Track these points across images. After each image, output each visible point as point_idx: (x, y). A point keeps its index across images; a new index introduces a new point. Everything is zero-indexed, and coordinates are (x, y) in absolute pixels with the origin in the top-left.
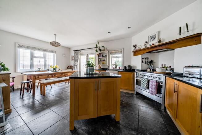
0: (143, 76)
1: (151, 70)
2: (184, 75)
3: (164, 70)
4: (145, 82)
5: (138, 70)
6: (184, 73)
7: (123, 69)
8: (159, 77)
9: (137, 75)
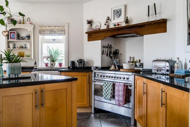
0: (105, 77)
1: (116, 66)
2: (153, 71)
3: (133, 67)
4: (109, 87)
5: (97, 68)
6: (153, 69)
7: (69, 68)
8: (127, 77)
9: (95, 77)
